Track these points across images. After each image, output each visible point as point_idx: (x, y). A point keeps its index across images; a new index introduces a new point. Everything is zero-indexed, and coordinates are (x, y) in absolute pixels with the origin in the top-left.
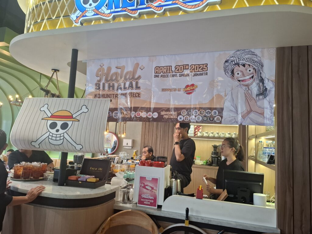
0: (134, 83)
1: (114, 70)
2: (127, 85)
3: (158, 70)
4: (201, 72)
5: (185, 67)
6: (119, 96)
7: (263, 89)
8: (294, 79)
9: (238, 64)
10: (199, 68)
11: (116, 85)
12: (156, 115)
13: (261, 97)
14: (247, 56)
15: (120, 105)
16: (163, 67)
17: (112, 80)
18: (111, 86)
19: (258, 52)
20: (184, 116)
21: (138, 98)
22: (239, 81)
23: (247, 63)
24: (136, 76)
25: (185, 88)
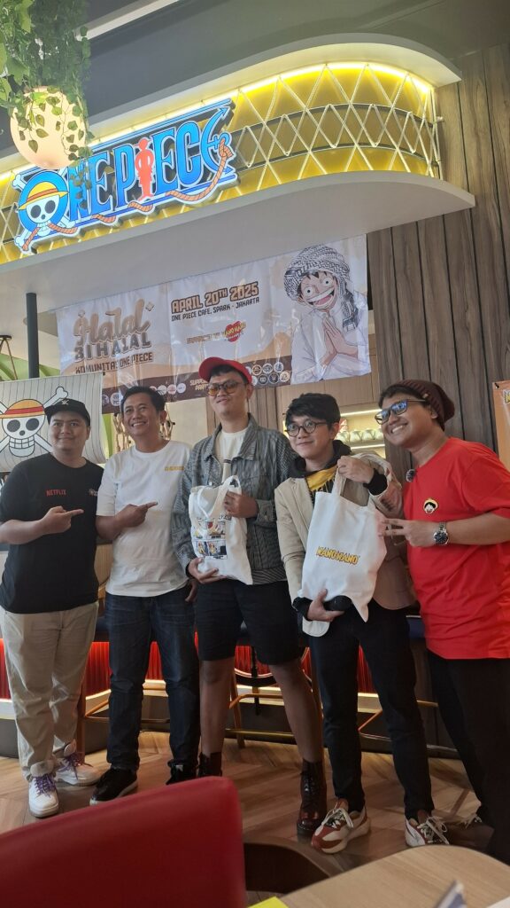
0: (139, 337)
1: (103, 320)
2: (128, 343)
3: (177, 307)
4: (249, 299)
5: (221, 293)
6: (118, 365)
7: (352, 311)
8: (399, 284)
9: (307, 274)
10: (246, 290)
11: (110, 346)
12: (182, 388)
13: (350, 326)
14: (320, 258)
15: (121, 380)
16: (186, 299)
17: (101, 337)
18: (102, 349)
19: (337, 246)
21: (148, 363)
22: (312, 303)
23: (322, 269)
24: (142, 325)
25: (224, 330)
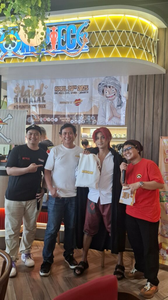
0: (41, 98)
2: (36, 99)
3: (57, 89)
4: (85, 91)
5: (75, 87)
6: (31, 107)
7: (121, 102)
8: (137, 95)
9: (106, 86)
10: (83, 88)
11: (29, 99)
13: (119, 107)
14: (111, 81)
15: (32, 113)
16: (60, 87)
18: (25, 100)
19: (118, 78)
20: (74, 120)
21: (44, 108)
23: (112, 86)
24: (42, 93)
25: (74, 101)
